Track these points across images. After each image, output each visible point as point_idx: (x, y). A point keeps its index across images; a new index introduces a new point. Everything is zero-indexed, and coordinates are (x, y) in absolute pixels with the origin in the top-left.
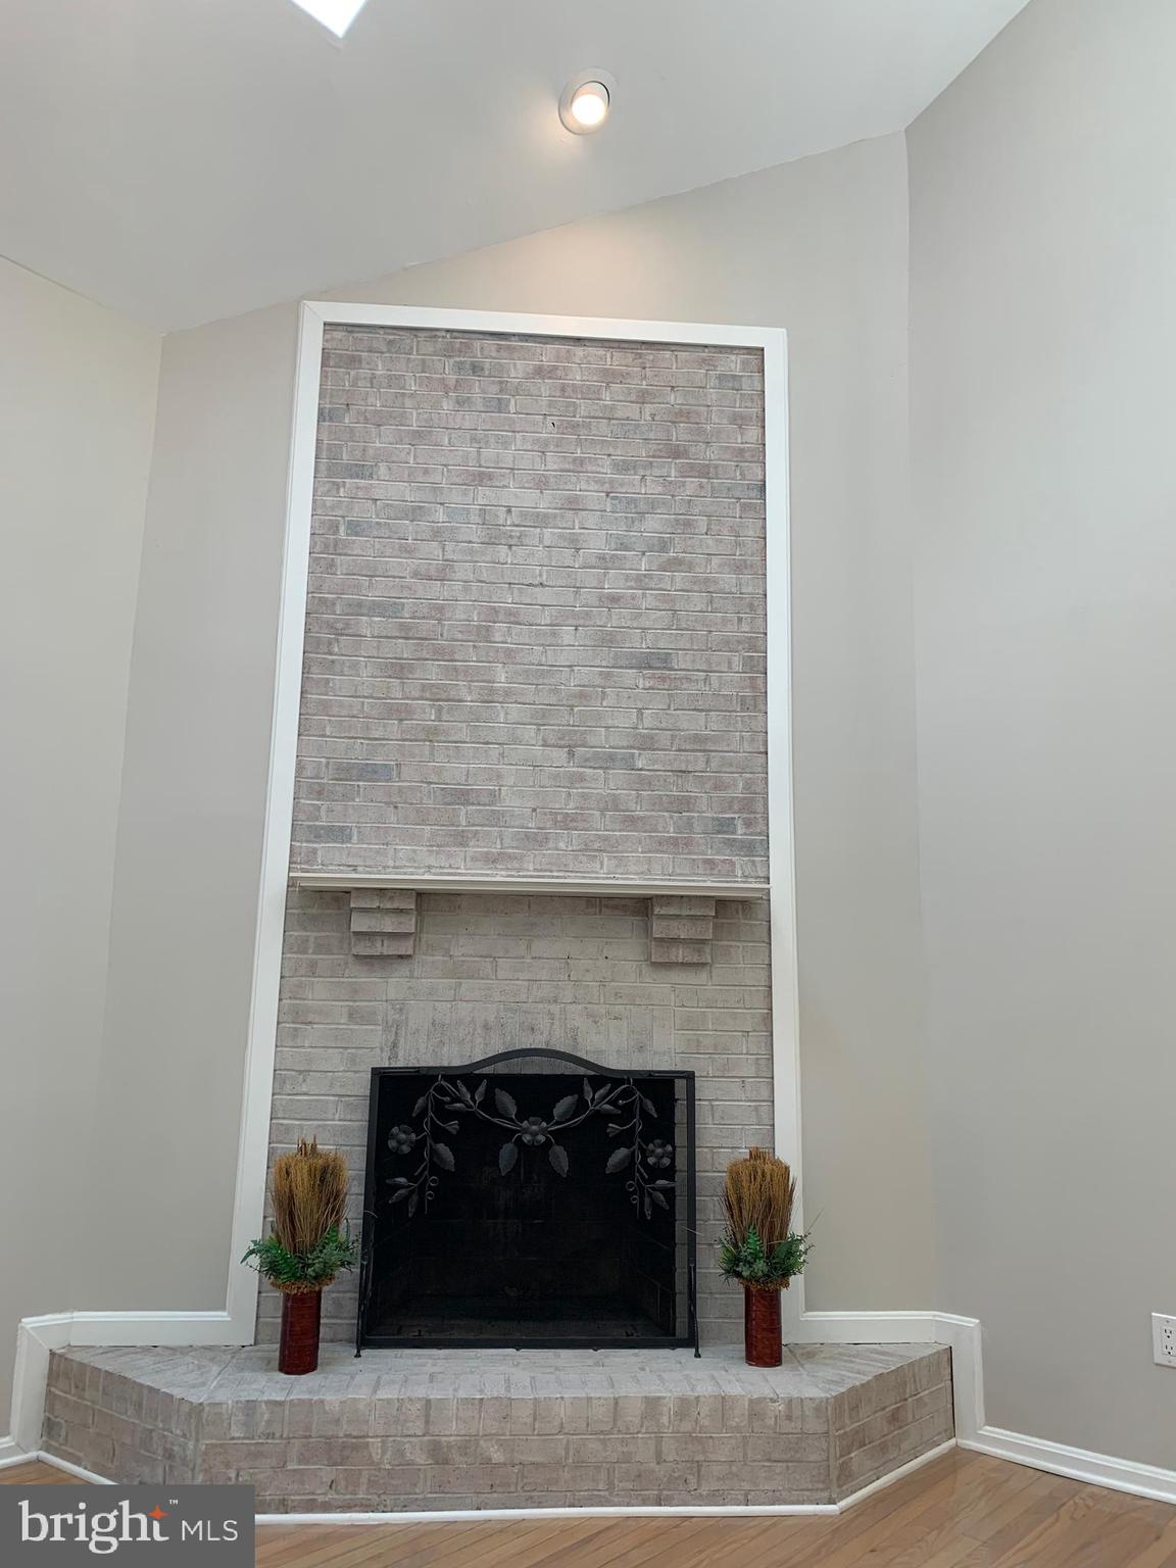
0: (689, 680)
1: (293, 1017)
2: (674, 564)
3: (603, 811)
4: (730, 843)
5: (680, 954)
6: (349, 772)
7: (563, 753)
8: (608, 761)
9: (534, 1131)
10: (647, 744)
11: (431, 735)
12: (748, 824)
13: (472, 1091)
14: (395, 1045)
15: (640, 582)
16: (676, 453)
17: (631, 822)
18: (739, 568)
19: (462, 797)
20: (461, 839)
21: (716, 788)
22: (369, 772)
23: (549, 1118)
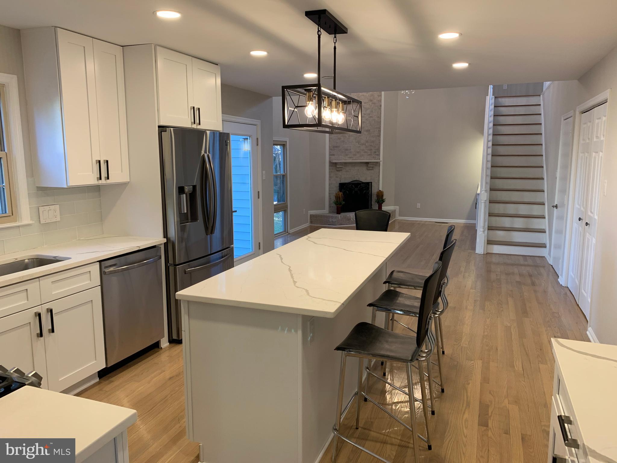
0: (372, 133)
1: (330, 177)
2: (371, 117)
3: (362, 151)
4: (376, 154)
5: (371, 168)
6: (334, 147)
7: (358, 143)
8: (363, 144)
9: (356, 189)
10: (367, 142)
11: (343, 141)
12: (378, 152)
13: (350, 185)
14: (341, 180)
15: (367, 120)
16: (371, 101)
17: (365, 152)
18: (378, 117)
19: (347, 150)
20: (347, 155)
21: (375, 147)
22: (337, 147)
23: (358, 188)
